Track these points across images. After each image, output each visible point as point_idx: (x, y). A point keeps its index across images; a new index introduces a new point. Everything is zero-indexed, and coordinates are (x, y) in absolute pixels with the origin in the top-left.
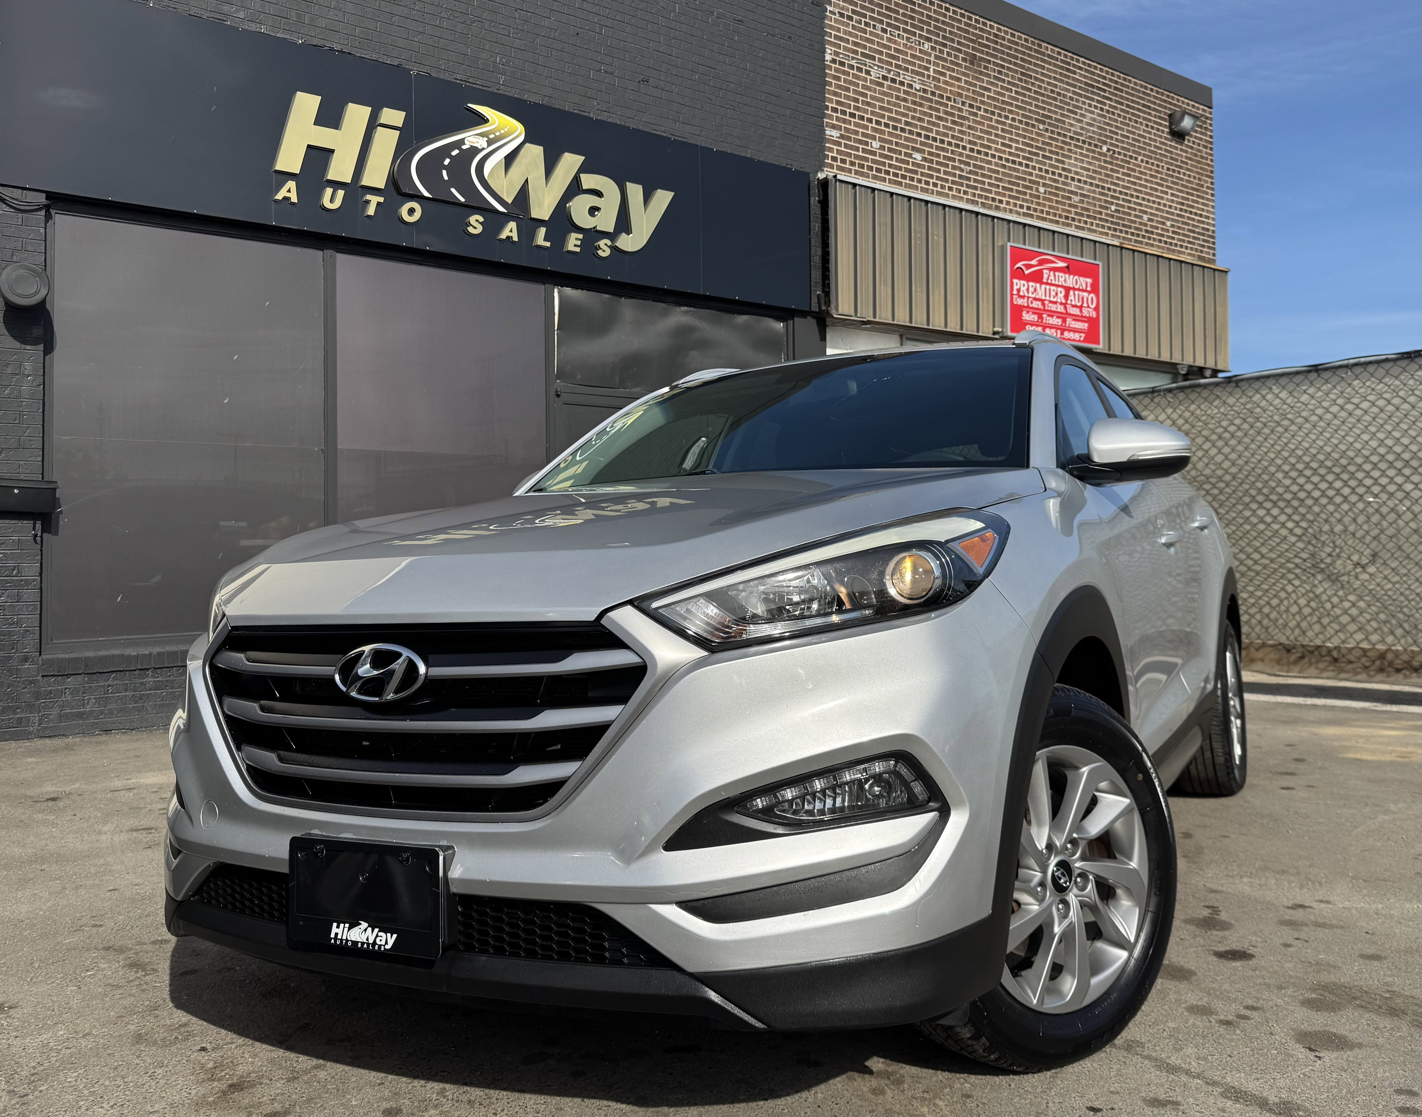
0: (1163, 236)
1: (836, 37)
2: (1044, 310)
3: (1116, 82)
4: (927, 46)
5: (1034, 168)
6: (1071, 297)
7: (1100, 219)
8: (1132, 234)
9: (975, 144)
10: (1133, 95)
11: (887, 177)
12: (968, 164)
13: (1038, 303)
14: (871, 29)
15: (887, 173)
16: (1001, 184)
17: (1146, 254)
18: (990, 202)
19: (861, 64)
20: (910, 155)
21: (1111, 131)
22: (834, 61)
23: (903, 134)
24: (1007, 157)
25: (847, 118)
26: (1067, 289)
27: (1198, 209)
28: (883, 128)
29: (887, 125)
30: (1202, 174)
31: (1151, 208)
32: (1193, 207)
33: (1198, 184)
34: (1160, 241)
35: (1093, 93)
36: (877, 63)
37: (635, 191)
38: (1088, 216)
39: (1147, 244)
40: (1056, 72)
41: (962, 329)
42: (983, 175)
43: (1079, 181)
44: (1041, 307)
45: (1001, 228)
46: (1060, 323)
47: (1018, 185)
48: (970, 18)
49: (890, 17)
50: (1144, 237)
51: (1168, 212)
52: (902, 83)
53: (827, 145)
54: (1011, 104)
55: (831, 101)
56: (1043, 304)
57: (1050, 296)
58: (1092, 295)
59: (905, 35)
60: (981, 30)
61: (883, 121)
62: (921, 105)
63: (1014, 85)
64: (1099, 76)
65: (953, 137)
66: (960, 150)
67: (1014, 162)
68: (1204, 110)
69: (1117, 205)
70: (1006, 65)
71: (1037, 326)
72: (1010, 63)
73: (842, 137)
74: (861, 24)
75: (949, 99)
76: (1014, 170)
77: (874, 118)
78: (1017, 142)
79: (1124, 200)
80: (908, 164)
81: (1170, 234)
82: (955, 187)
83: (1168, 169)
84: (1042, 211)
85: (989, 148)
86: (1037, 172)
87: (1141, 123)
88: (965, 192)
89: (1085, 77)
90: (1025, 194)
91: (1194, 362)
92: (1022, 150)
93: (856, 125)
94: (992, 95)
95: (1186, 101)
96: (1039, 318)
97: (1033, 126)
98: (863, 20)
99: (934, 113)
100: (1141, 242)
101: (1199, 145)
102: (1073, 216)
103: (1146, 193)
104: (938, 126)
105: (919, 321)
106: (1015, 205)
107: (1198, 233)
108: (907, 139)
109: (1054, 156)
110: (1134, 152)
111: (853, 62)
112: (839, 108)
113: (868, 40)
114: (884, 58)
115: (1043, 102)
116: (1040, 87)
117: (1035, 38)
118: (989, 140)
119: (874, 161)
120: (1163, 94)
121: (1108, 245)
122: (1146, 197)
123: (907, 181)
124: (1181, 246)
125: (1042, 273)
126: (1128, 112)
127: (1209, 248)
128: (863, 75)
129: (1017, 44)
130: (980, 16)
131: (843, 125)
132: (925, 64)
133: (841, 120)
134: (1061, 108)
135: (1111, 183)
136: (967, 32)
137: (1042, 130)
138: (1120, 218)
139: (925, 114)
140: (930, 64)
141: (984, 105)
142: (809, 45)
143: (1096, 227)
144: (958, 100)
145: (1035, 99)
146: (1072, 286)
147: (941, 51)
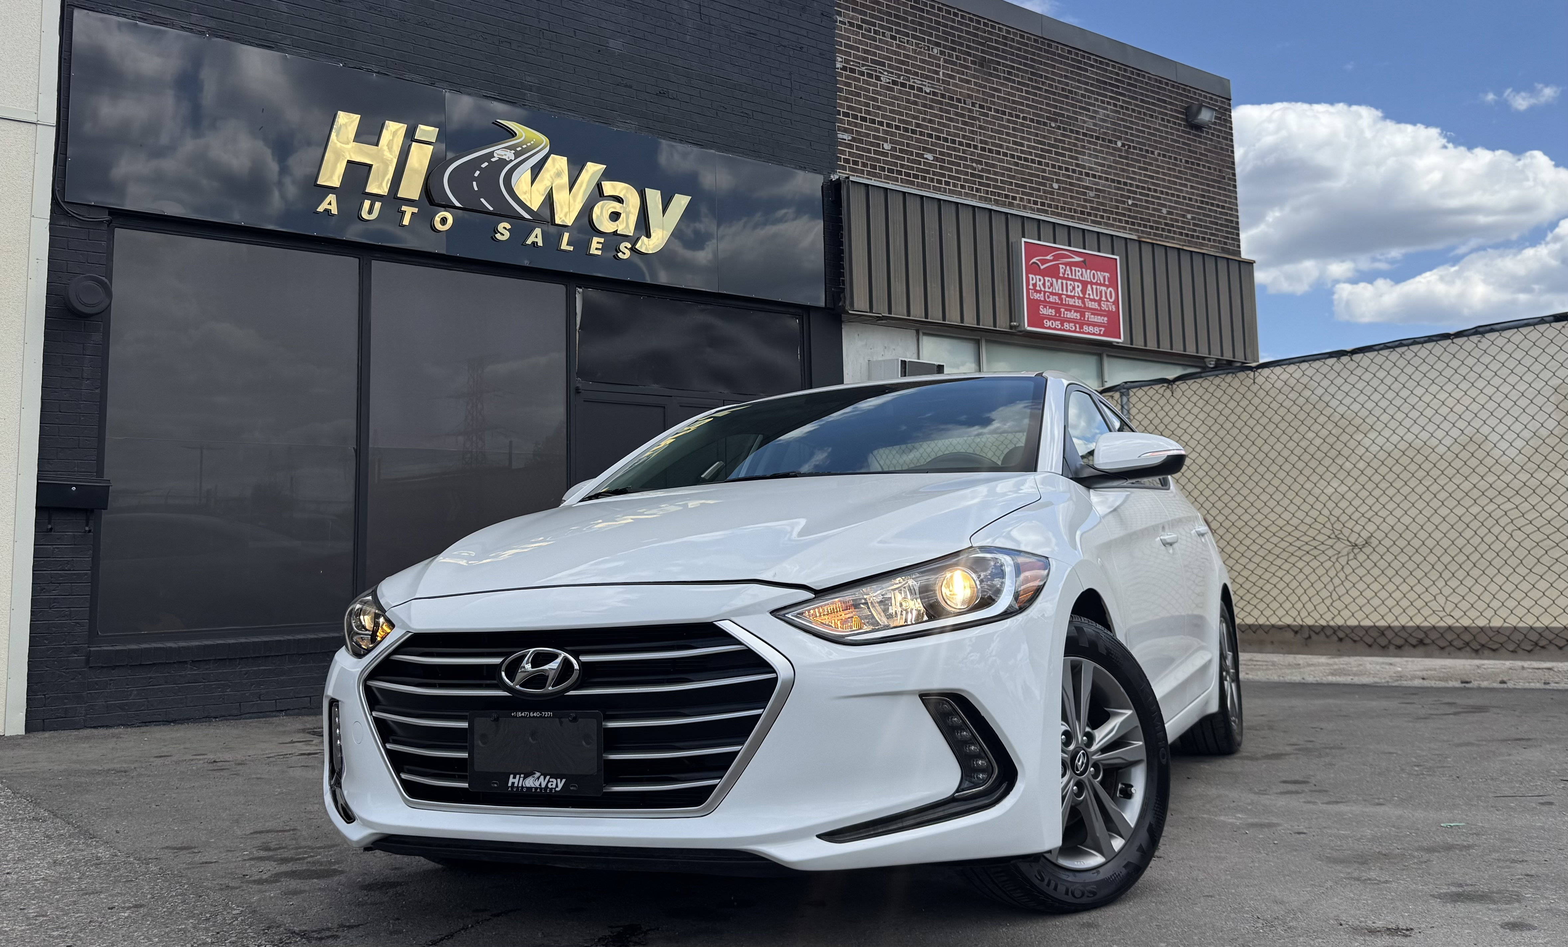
0: (1183, 228)
1: (846, 46)
2: (1062, 304)
3: (1130, 78)
4: (936, 51)
5: (1047, 165)
6: (1089, 291)
7: (1117, 213)
8: (1151, 227)
9: (986, 143)
10: (1147, 90)
11: (899, 177)
12: (980, 163)
13: (1054, 297)
14: (881, 37)
15: (900, 173)
16: (1013, 181)
17: (1166, 246)
18: (1003, 199)
19: (871, 70)
20: (922, 156)
21: (1125, 127)
22: (844, 69)
23: (914, 136)
24: (1019, 154)
25: (859, 122)
26: (1085, 284)
27: (1220, 200)
28: (894, 130)
29: (898, 128)
30: (1223, 166)
31: (1171, 201)
32: (1214, 199)
33: (1219, 176)
34: (1181, 234)
35: (1105, 89)
36: (886, 69)
37: (654, 197)
38: (1104, 211)
39: (1167, 237)
40: (1067, 71)
41: (978, 323)
42: (995, 173)
43: (1094, 176)
44: (1058, 301)
45: (1015, 226)
46: (1078, 317)
47: (1031, 182)
48: (979, 22)
49: (899, 25)
50: (1163, 230)
51: (1187, 205)
52: (912, 87)
53: (839, 148)
54: (1022, 104)
55: (842, 106)
56: (1061, 299)
57: (1067, 291)
58: (1110, 289)
59: (914, 41)
60: (990, 33)
61: (894, 123)
62: (931, 107)
63: (1024, 85)
64: (1111, 72)
65: (964, 137)
66: (972, 150)
67: (1026, 160)
68: (1222, 102)
69: (1134, 199)
70: (1015, 65)
71: (1055, 320)
72: (1020, 63)
73: (854, 140)
74: (870, 32)
75: (959, 101)
76: (1027, 167)
78: (1029, 140)
79: (1141, 194)
80: (920, 165)
81: (1191, 227)
82: (967, 185)
83: (1187, 162)
84: (1057, 207)
85: (1001, 146)
86: (1050, 169)
88: (978, 190)
89: (1097, 74)
90: (1038, 190)
91: (1222, 355)
92: (1034, 148)
93: (867, 128)
94: (1002, 95)
95: (1203, 93)
96: (1056, 312)
97: (1045, 124)
98: (872, 28)
99: (944, 114)
100: (1161, 236)
101: (1218, 136)
102: (1088, 211)
103: (1164, 187)
104: (949, 126)
105: (935, 316)
106: (1029, 201)
107: (1221, 225)
109: (1067, 153)
110: (1150, 146)
111: (863, 69)
112: (851, 112)
113: (877, 47)
114: (894, 63)
115: (1054, 100)
116: (1051, 86)
117: (1044, 38)
118: (1000, 139)
119: (885, 162)
120: (1178, 88)
121: (1126, 239)
122: (1165, 190)
123: (919, 181)
124: (1204, 239)
125: (1058, 268)
126: (1143, 107)
127: (1233, 239)
128: (874, 80)
129: (1026, 45)
130: (988, 20)
131: (855, 129)
132: (934, 68)
133: (853, 124)
134: (1073, 106)
135: (1128, 177)
136: (976, 35)
137: (1054, 128)
138: (1138, 212)
139: (936, 115)
140: (940, 68)
141: (994, 105)
142: (820, 54)
143: (1113, 221)
144: (969, 101)
145: (1046, 98)
146: (1089, 280)
147: (950, 55)
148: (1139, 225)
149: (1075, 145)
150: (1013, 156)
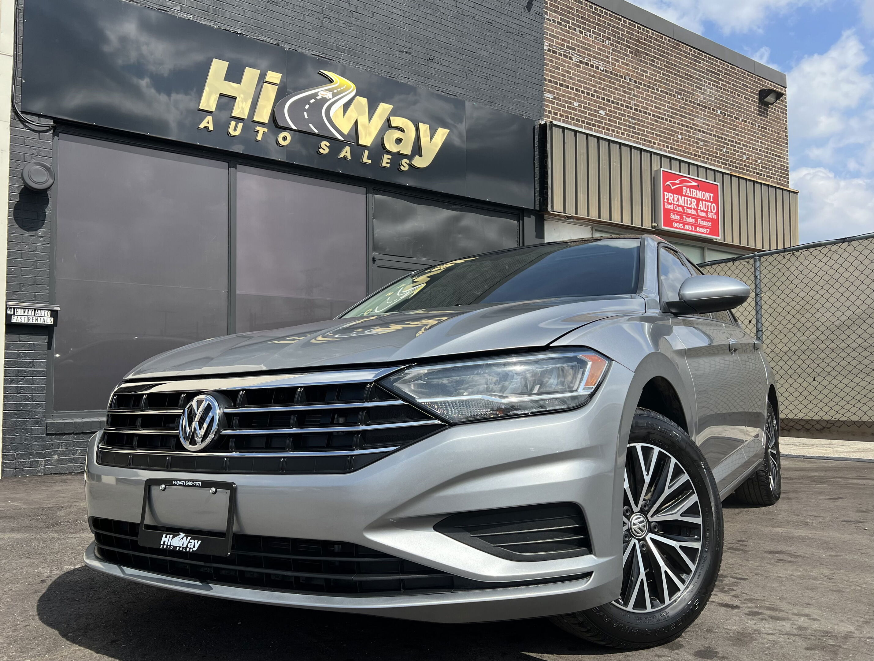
0: (756, 169)
1: (551, 35)
2: (684, 213)
3: (726, 70)
4: (607, 42)
5: (675, 123)
6: (701, 205)
7: (716, 157)
8: (737, 167)
9: (638, 106)
10: (737, 78)
11: (583, 125)
12: (634, 119)
13: (679, 208)
14: (573, 31)
16: (654, 132)
17: (746, 179)
18: (648, 144)
19: (566, 52)
20: (597, 112)
21: (722, 101)
22: (549, 50)
23: (593, 98)
24: (658, 115)
25: (558, 86)
26: (698, 200)
27: (778, 152)
28: (580, 93)
29: (583, 92)
30: (780, 130)
31: (749, 151)
32: (774, 151)
33: (777, 137)
34: (754, 172)
35: (712, 76)
36: (576, 52)
37: (424, 128)
38: (709, 155)
39: (746, 174)
40: (689, 62)
41: (632, 223)
42: (643, 126)
43: (703, 132)
44: (681, 210)
45: (656, 160)
46: (694, 222)
47: (665, 133)
48: (635, 26)
49: (585, 24)
50: (744, 169)
51: (758, 154)
52: (592, 66)
53: (545, 103)
54: (660, 82)
55: (547, 75)
56: (683, 209)
57: (687, 204)
58: (713, 204)
59: (594, 35)
60: (641, 33)
61: (580, 89)
62: (604, 80)
63: (662, 69)
64: (715, 65)
65: (624, 101)
66: (629, 110)
67: (662, 118)
68: (781, 89)
69: (727, 148)
70: (657, 56)
71: (680, 223)
72: (660, 55)
73: (555, 98)
74: (566, 28)
75: (621, 77)
76: (663, 123)
77: (575, 87)
78: (664, 106)
79: (731, 145)
80: (597, 118)
81: (760, 168)
82: (626, 132)
83: (759, 126)
84: (680, 150)
85: (647, 109)
86: (677, 125)
87: (742, 96)
88: (632, 137)
89: (706, 65)
90: (669, 139)
92: (667, 111)
93: (564, 91)
94: (648, 75)
95: (770, 83)
96: (680, 218)
97: (674, 96)
98: (568, 25)
99: (612, 85)
100: (742, 173)
101: (778, 111)
102: (699, 154)
103: (745, 141)
104: (615, 93)
105: (605, 218)
106: (664, 146)
107: (778, 168)
108: (595, 101)
109: (687, 116)
110: (737, 114)
111: (561, 52)
112: (553, 80)
113: (571, 38)
114: (581, 49)
115: (680, 81)
116: (678, 71)
117: (675, 40)
118: (646, 104)
119: (575, 115)
120: (755, 78)
121: (723, 173)
122: (745, 144)
123: (596, 128)
124: (767, 176)
125: (683, 189)
126: (733, 89)
127: (785, 177)
128: (568, 60)
129: (664, 43)
130: (641, 25)
131: (555, 91)
132: (606, 54)
133: (554, 88)
134: (691, 85)
135: (723, 134)
136: (633, 35)
137: (679, 99)
138: (729, 157)
139: (607, 86)
140: (610, 54)
141: (643, 81)
142: (534, 39)
143: (714, 162)
144: (627, 78)
145: (675, 79)
146: (701, 198)
147: (616, 47)
148: (730, 165)
149: (692, 111)
150: (654, 116)
